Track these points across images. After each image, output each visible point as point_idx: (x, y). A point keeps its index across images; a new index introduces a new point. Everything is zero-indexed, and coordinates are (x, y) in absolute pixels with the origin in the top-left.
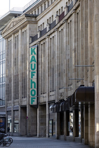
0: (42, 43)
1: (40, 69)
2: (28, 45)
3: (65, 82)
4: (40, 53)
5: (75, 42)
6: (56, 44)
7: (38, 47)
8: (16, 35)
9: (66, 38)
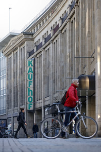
0: (38, 56)
1: (36, 79)
2: (26, 59)
3: (59, 86)
4: (36, 64)
5: (69, 48)
6: (51, 54)
7: (34, 60)
8: (15, 52)
9: (61, 48)
